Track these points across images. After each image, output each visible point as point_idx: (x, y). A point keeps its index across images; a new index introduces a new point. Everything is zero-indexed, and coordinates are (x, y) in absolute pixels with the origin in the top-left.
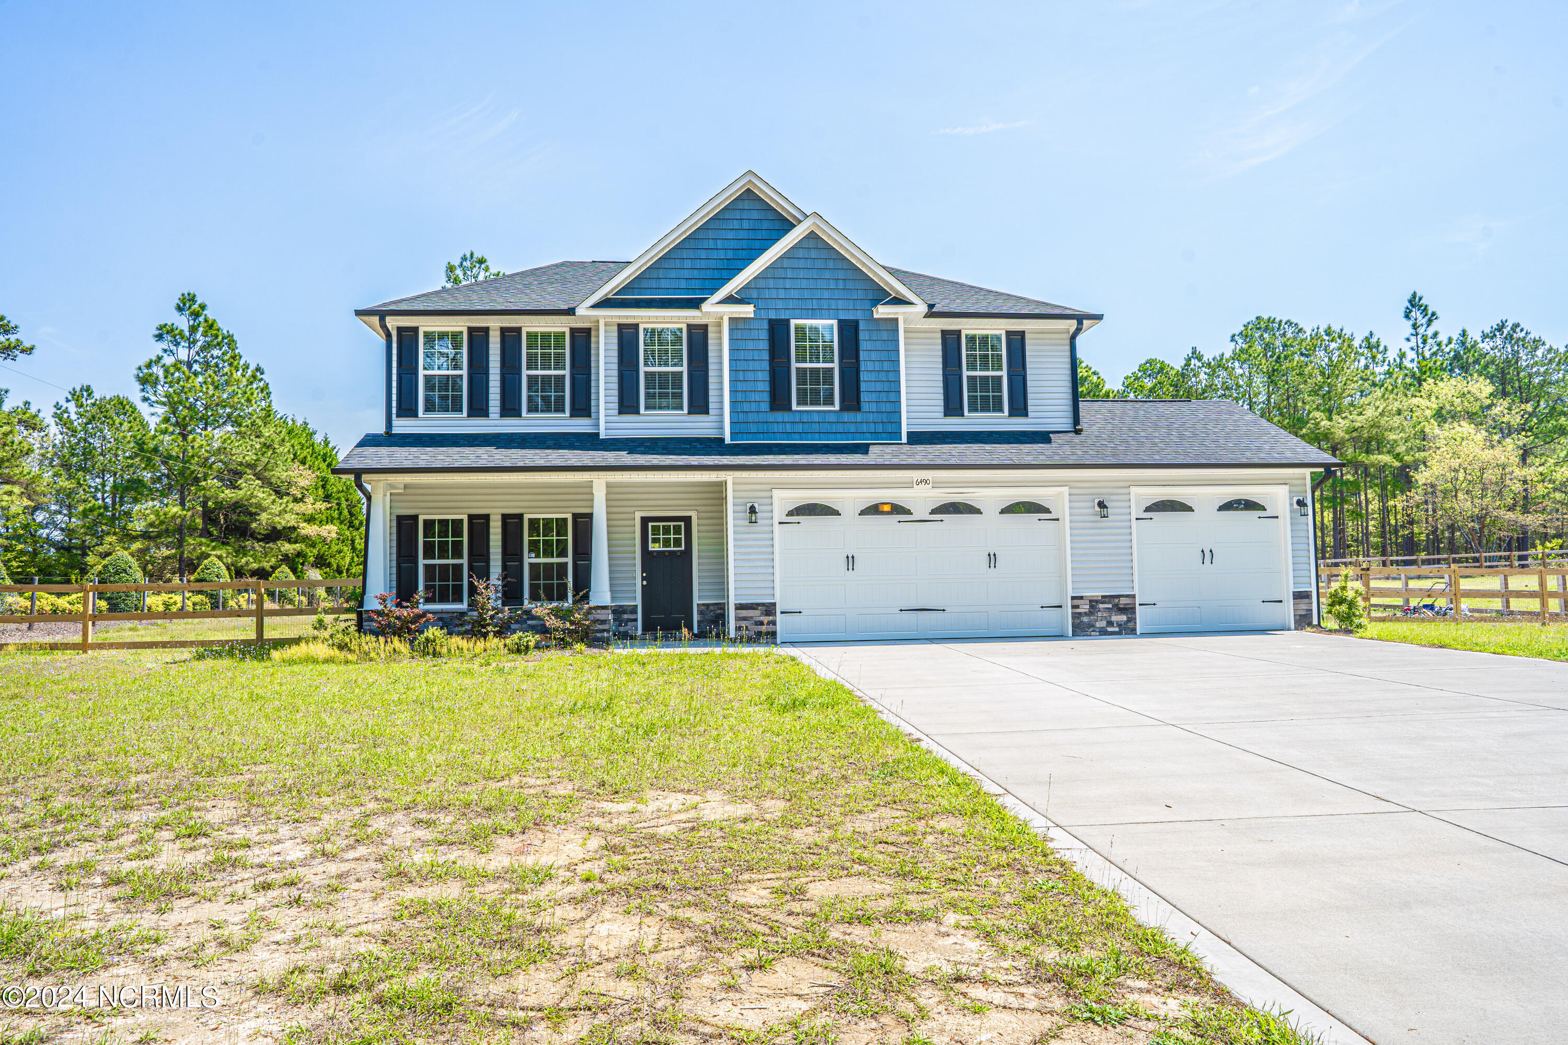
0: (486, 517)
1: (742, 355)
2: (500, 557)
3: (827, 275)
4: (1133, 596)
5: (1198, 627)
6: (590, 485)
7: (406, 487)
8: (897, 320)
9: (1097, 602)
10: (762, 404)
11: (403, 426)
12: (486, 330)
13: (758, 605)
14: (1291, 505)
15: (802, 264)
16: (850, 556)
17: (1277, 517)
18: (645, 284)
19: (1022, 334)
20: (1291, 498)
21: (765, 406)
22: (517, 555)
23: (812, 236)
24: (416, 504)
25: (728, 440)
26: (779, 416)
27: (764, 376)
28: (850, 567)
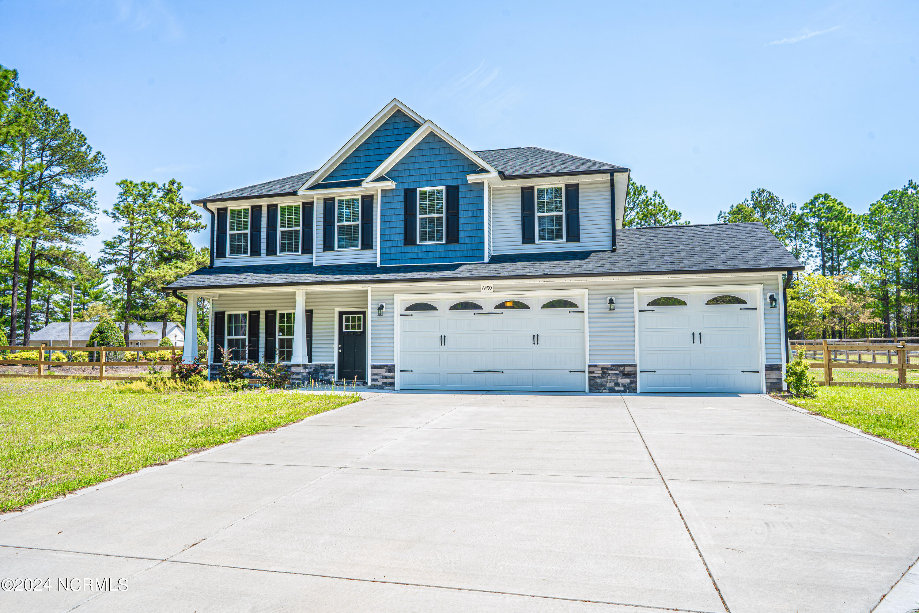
0: (258, 312)
1: (388, 212)
2: (264, 335)
3: (440, 158)
4: (635, 366)
5: (688, 389)
6: (294, 294)
7: (220, 296)
8: (483, 183)
9: (607, 369)
10: (399, 241)
11: (219, 263)
12: (260, 207)
13: (384, 366)
14: (765, 299)
15: (424, 153)
16: (443, 336)
17: (756, 309)
18: (340, 173)
19: (577, 185)
20: (765, 294)
21: (401, 243)
22: (273, 334)
23: (432, 135)
24: (223, 306)
25: (379, 265)
26: (410, 249)
27: (401, 224)
28: (443, 343)
